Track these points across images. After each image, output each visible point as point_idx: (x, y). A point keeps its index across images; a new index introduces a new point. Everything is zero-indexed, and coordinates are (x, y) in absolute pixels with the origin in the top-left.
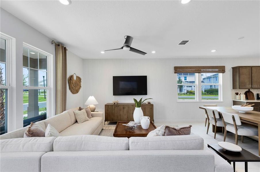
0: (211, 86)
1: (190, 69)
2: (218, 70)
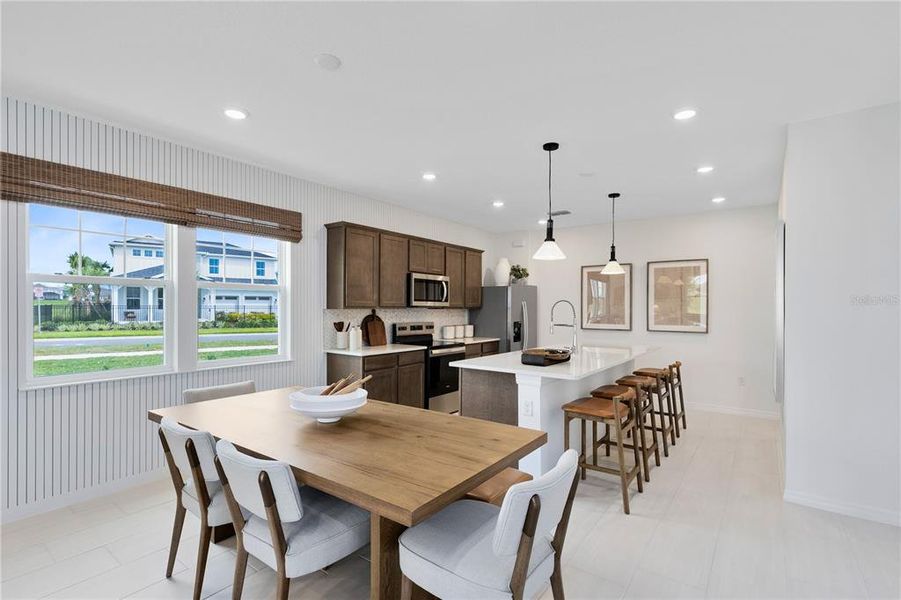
2: (276, 225)
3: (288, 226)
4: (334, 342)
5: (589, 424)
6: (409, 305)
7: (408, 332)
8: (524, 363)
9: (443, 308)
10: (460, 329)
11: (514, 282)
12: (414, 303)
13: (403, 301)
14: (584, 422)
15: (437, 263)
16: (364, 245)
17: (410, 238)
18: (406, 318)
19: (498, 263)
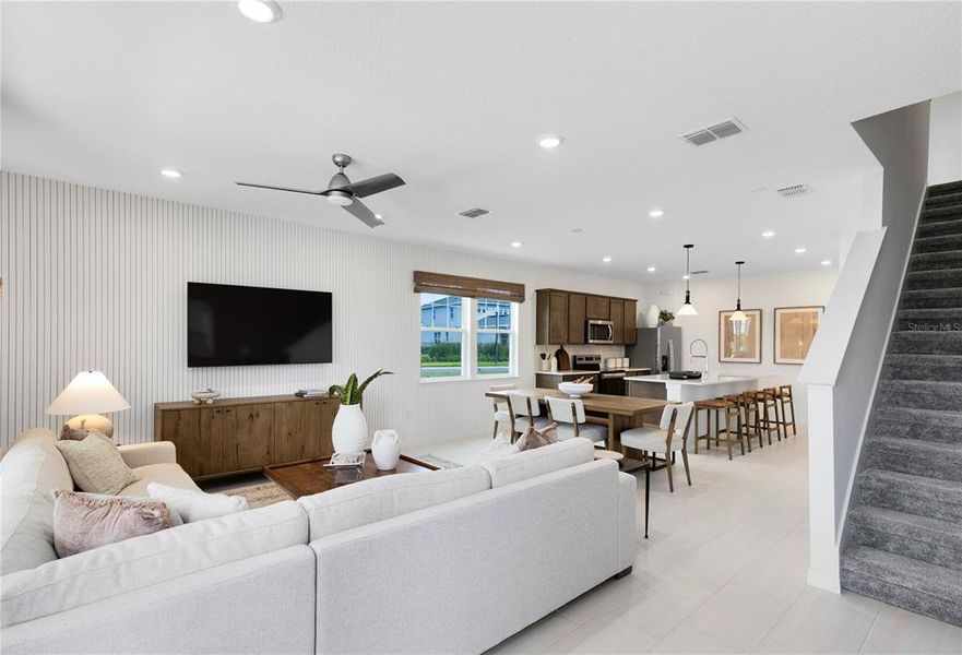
0: (437, 334)
1: (454, 283)
2: (508, 293)
3: (517, 292)
4: (540, 367)
5: (713, 412)
6: (586, 342)
7: (584, 362)
8: (671, 378)
9: (607, 344)
10: (619, 360)
11: (662, 324)
12: (591, 341)
13: (583, 341)
14: (709, 411)
15: (604, 311)
16: (559, 303)
17: (586, 296)
18: (582, 352)
19: (649, 308)
